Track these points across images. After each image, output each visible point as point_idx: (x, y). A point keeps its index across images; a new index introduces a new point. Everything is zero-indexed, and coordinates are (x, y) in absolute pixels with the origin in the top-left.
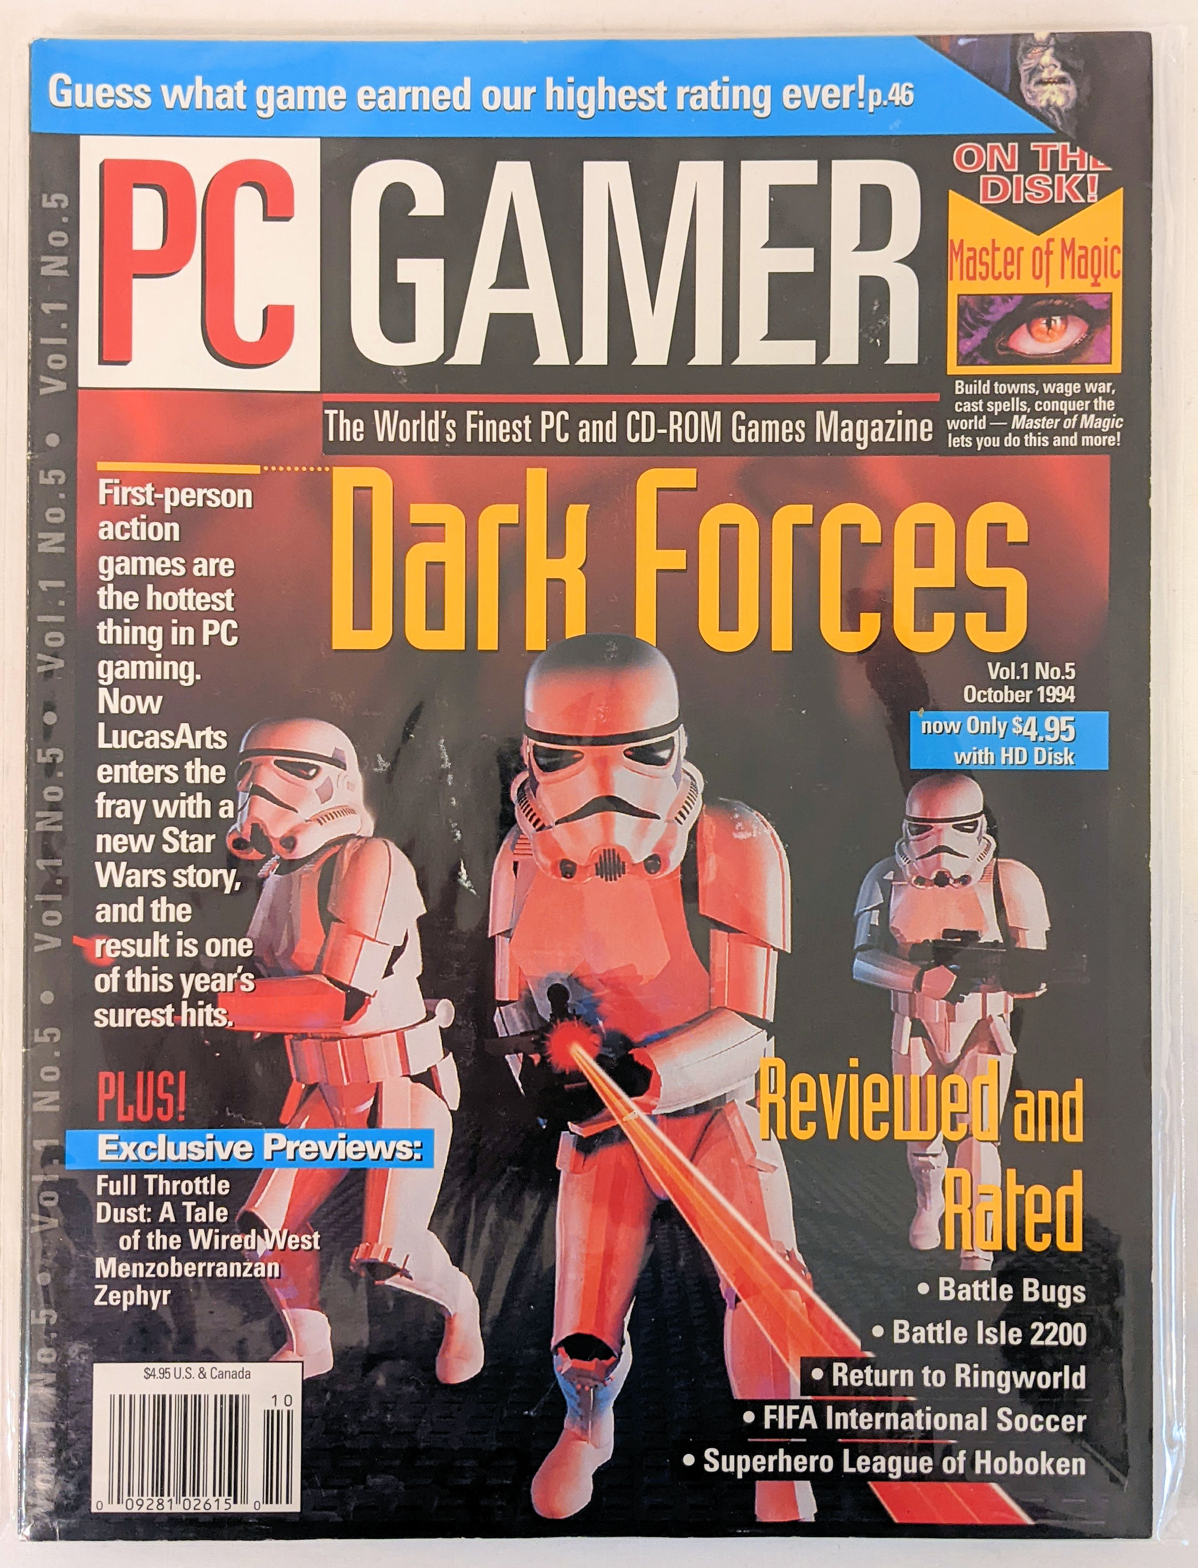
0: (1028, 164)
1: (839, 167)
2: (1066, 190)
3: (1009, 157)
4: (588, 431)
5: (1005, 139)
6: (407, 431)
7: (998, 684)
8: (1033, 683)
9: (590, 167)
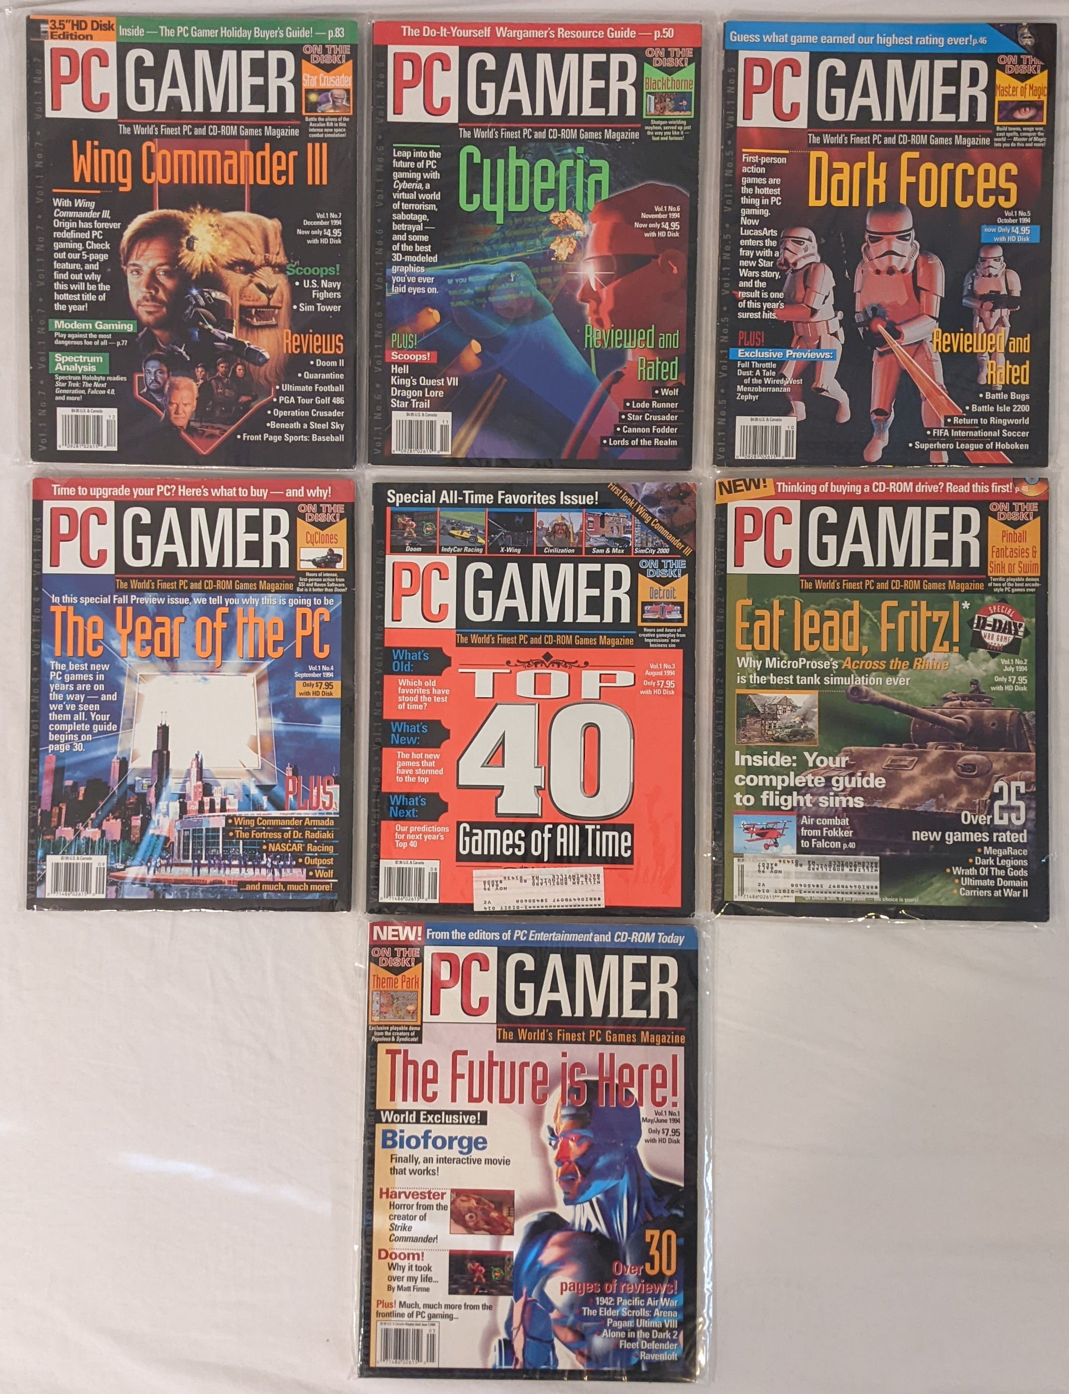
0: (1020, 62)
1: (963, 62)
2: (1031, 70)
3: (1014, 59)
4: (887, 141)
5: (1013, 54)
6: (833, 140)
7: (1008, 217)
8: (1018, 217)
9: (889, 62)
